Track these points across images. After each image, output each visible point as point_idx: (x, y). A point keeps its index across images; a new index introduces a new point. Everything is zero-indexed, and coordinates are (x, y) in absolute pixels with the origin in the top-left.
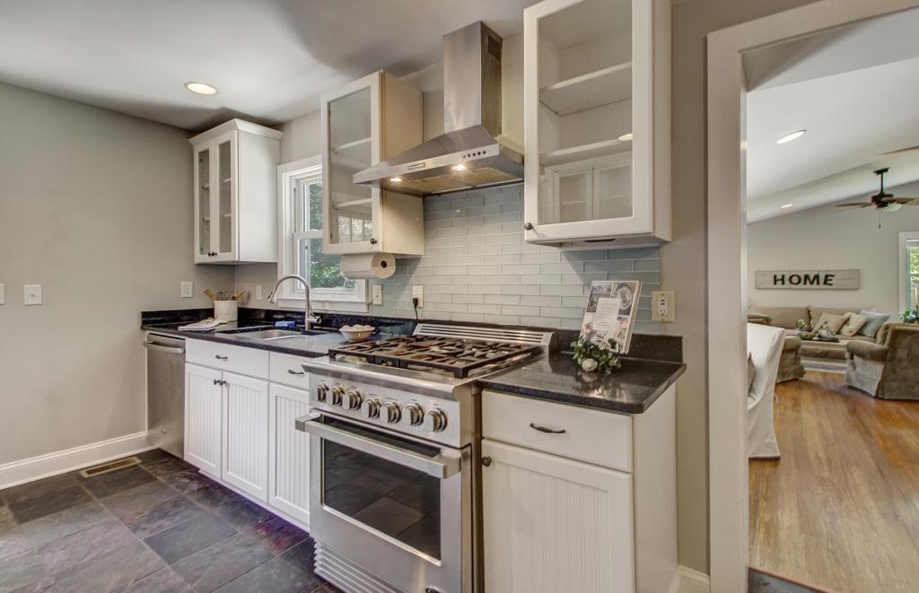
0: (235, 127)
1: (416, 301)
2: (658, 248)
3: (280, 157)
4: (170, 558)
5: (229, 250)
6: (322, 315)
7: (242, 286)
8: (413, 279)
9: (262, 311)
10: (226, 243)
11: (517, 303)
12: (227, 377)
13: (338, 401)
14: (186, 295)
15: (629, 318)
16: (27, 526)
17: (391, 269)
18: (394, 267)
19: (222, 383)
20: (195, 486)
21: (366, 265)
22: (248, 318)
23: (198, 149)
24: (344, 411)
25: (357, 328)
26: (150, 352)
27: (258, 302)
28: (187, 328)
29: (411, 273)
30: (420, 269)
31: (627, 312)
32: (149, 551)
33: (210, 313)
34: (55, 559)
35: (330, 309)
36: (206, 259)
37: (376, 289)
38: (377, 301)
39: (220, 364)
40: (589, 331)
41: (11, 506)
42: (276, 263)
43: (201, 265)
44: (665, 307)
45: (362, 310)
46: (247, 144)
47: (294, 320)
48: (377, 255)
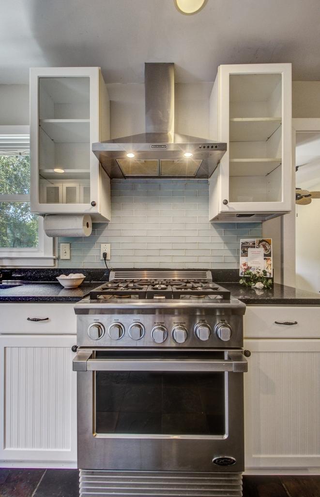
1: (105, 255)
2: (261, 223)
8: (101, 239)
15: (271, 258)
30: (109, 231)
31: (269, 255)
37: (64, 247)
38: (64, 256)
40: (246, 267)
48: (85, 218)
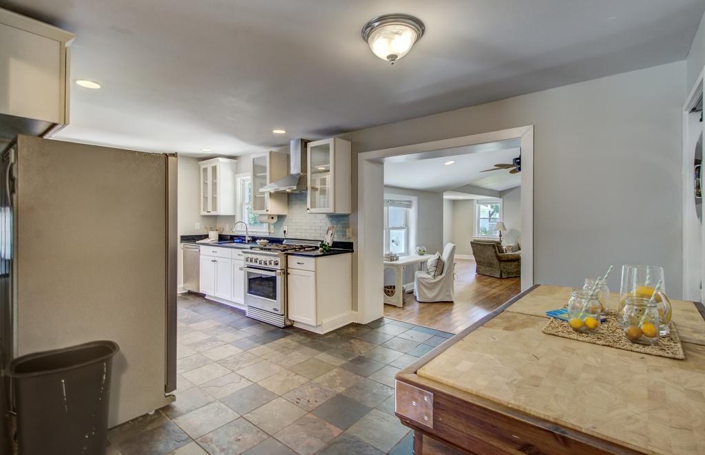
0: (218, 161)
1: (285, 232)
2: (348, 215)
3: (236, 171)
5: (216, 210)
6: (252, 237)
7: (220, 225)
8: (284, 224)
9: (228, 235)
10: (215, 208)
12: (217, 259)
13: (251, 261)
17: (275, 220)
18: (277, 219)
19: (214, 261)
21: (265, 218)
22: (222, 238)
23: (202, 167)
24: (253, 264)
25: (262, 241)
26: (184, 251)
27: (227, 232)
28: (200, 242)
29: (283, 221)
30: (286, 220)
33: (207, 236)
35: (256, 235)
36: (206, 214)
37: (272, 227)
39: (214, 254)
40: (323, 240)
42: (234, 216)
43: (203, 216)
44: (349, 233)
45: (267, 235)
46: (223, 166)
47: (241, 239)
48: (269, 215)
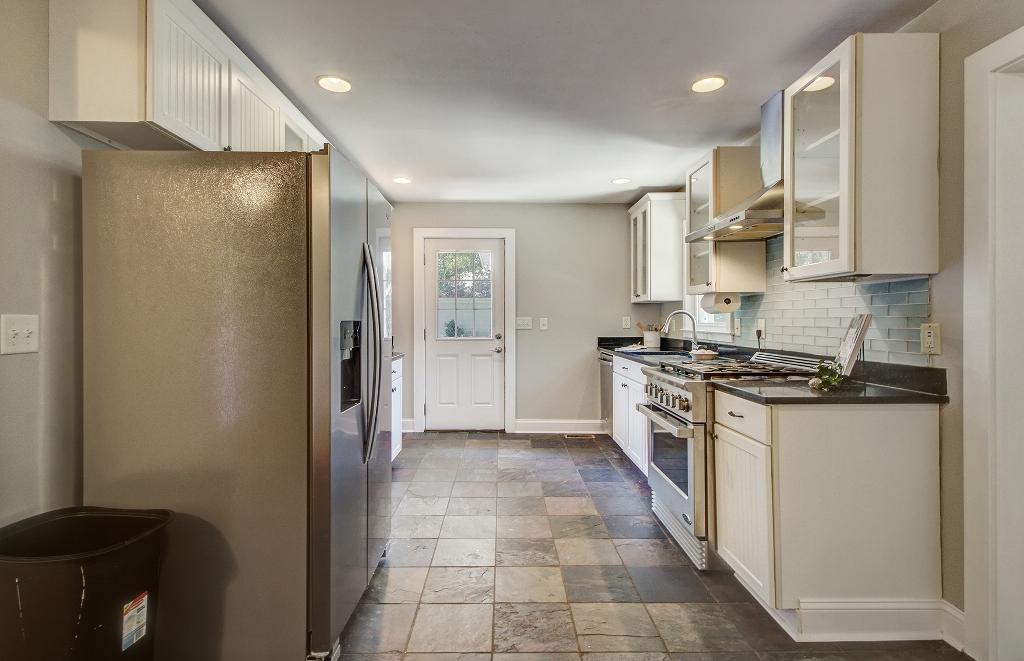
0: (648, 199)
1: (759, 333)
2: (927, 279)
4: (586, 480)
5: (645, 292)
9: (679, 341)
10: (645, 288)
11: (825, 335)
12: (628, 382)
13: (652, 393)
14: (625, 326)
16: (535, 450)
17: (736, 305)
18: (740, 304)
19: (625, 385)
20: (616, 456)
21: (712, 302)
22: (668, 344)
23: (632, 217)
24: (656, 401)
26: (602, 366)
27: (673, 333)
28: (620, 349)
29: (759, 307)
30: (765, 304)
32: (578, 474)
33: (639, 340)
34: (540, 464)
35: (711, 340)
36: (636, 299)
37: (737, 323)
38: (737, 333)
39: (625, 372)
41: (532, 441)
42: (682, 302)
43: (636, 304)
44: (931, 339)
46: (658, 208)
48: (719, 295)
